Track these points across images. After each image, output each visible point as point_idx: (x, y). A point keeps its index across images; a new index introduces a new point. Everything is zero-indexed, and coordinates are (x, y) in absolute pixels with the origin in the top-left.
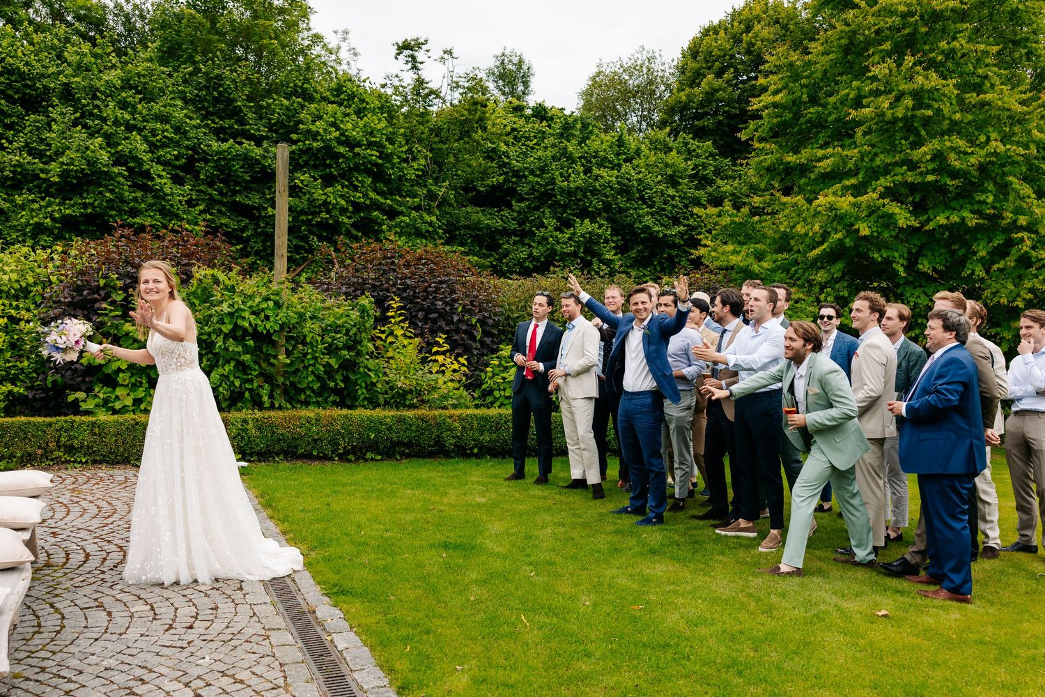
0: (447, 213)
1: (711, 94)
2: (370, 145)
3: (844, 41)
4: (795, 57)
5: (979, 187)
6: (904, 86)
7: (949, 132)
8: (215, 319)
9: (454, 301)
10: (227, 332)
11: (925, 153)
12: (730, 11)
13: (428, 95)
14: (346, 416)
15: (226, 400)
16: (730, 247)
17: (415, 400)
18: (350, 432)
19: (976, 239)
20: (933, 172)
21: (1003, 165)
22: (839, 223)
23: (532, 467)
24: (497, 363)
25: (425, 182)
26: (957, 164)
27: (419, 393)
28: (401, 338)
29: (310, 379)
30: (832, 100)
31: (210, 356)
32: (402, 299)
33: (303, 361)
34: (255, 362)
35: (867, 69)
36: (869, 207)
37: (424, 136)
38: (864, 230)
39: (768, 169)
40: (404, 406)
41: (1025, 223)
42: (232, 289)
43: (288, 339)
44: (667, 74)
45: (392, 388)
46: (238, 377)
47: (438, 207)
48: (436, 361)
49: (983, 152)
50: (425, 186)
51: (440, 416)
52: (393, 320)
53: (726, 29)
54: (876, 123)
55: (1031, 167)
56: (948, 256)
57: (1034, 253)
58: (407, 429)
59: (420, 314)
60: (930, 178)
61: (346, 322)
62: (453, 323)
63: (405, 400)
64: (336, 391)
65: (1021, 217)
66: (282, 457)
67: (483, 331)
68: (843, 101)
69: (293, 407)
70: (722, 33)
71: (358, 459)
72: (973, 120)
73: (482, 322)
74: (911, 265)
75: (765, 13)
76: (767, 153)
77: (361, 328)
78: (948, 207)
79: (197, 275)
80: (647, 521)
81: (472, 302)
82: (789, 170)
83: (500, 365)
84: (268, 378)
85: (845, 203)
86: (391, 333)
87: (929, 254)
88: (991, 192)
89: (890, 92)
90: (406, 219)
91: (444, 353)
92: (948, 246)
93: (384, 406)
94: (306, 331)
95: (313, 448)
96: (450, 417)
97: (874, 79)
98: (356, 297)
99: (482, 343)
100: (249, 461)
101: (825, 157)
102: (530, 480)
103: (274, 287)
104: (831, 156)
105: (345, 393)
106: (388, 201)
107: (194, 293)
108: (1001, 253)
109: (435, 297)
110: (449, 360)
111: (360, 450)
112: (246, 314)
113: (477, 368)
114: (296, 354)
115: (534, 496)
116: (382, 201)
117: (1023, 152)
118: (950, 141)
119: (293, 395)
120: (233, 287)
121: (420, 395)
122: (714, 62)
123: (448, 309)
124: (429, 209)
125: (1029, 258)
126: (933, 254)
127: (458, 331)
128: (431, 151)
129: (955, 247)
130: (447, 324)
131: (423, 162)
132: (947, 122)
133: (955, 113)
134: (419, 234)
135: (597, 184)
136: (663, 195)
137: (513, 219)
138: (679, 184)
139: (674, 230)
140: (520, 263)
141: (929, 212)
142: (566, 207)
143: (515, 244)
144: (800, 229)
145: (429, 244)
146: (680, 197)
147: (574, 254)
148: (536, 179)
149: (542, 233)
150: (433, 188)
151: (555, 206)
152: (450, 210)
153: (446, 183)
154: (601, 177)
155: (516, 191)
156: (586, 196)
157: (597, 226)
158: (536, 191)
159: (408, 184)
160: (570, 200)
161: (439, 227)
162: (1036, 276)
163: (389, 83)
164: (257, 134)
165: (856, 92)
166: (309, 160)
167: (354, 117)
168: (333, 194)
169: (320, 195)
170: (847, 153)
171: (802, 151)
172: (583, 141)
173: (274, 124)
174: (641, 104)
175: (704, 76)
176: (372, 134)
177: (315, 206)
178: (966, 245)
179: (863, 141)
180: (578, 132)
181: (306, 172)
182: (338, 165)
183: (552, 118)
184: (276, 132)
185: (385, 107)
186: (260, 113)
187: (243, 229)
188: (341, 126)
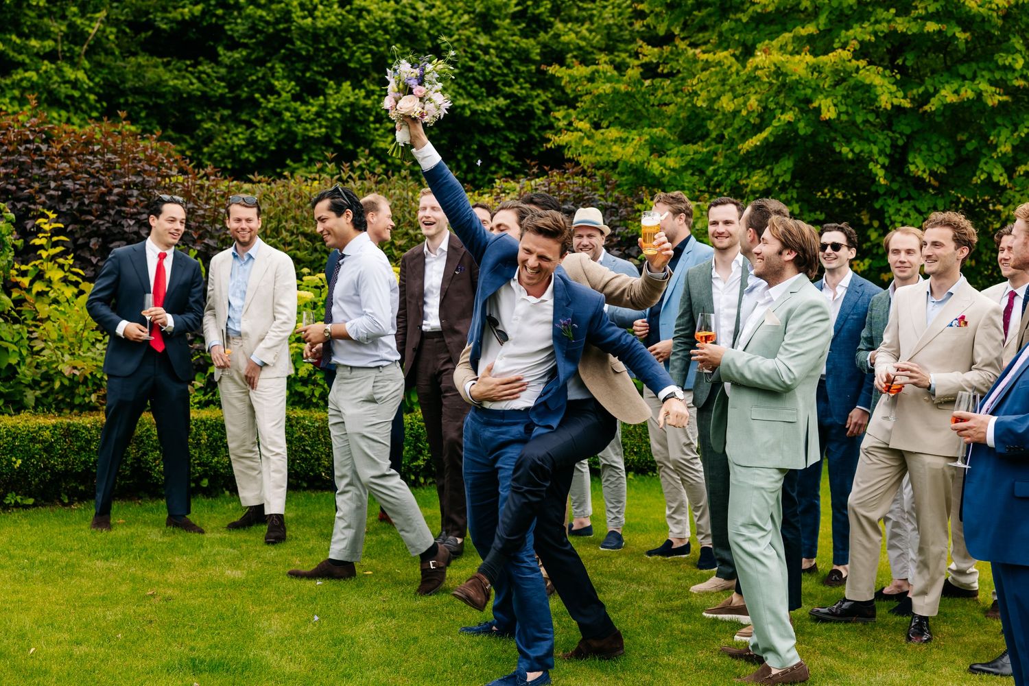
0: (103, 66)
5: (1001, 44)
16: (611, 133)
17: (93, 398)
19: (995, 126)
20: (936, 17)
22: (787, 97)
25: (63, 10)
26: (972, 4)
28: (59, 285)
32: (61, 215)
36: (836, 72)
38: (828, 109)
40: (72, 407)
45: (48, 377)
47: (88, 54)
50: (64, 17)
52: (44, 254)
56: (951, 151)
58: (81, 448)
59: (93, 241)
60: (932, 27)
63: (73, 395)
74: (897, 165)
78: (955, 73)
85: (800, 65)
86: (40, 276)
87: (924, 147)
88: (1017, 51)
90: (32, 75)
92: (951, 136)
93: (35, 408)
109: (119, 212)
121: (99, 386)
124: (73, 58)
126: (930, 149)
129: (961, 137)
134: (54, 101)
135: (362, 24)
136: (470, 44)
137: (221, 79)
138: (496, 27)
139: (489, 105)
140: (233, 154)
141: (928, 81)
142: (309, 60)
143: (224, 120)
144: (727, 104)
145: (75, 119)
146: (496, 48)
147: (327, 141)
148: (260, 12)
149: (272, 103)
150: (79, 21)
151: (291, 58)
152: (108, 60)
153: (102, 15)
154: (369, 12)
155: (224, 31)
156: (343, 44)
157: (363, 93)
158: (261, 32)
159: (32, 14)
160: (317, 50)
161: (90, 90)
178: (981, 133)
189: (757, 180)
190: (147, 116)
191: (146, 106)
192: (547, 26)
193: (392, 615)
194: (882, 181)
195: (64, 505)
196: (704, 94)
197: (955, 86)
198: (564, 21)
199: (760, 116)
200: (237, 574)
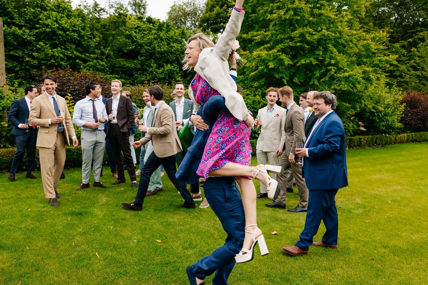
0: (110, 61)
1: (218, 14)
2: (73, 31)
5: (317, 48)
6: (290, 6)
7: (306, 26)
11: (297, 34)
13: (100, 10)
19: (316, 69)
20: (300, 42)
21: (326, 40)
22: (262, 62)
25: (100, 47)
26: (309, 38)
30: (261, 11)
32: (73, 95)
36: (274, 56)
37: (98, 28)
38: (271, 65)
41: (333, 63)
44: (201, 6)
47: (106, 58)
49: (320, 34)
50: (100, 49)
54: (278, 21)
55: (336, 42)
56: (305, 76)
57: (335, 75)
60: (299, 44)
65: (332, 60)
68: (266, 12)
72: (316, 21)
74: (290, 80)
78: (305, 56)
82: (244, 41)
85: (264, 53)
87: (298, 75)
88: (321, 50)
89: (284, 9)
90: (91, 63)
92: (305, 72)
101: (257, 35)
104: (260, 35)
106: (83, 56)
108: (323, 75)
116: (80, 55)
117: (334, 35)
118: (306, 29)
124: (102, 59)
125: (334, 77)
126: (299, 76)
128: (102, 34)
129: (307, 73)
131: (98, 39)
132: (306, 21)
133: (309, 17)
134: (97, 70)
135: (173, 50)
137: (139, 64)
141: (298, 58)
142: (160, 59)
143: (140, 74)
144: (248, 65)
147: (164, 79)
148: (148, 47)
149: (151, 69)
150: (103, 50)
151: (156, 58)
152: (111, 60)
153: (109, 48)
154: (174, 47)
155: (140, 52)
156: (168, 55)
157: (173, 67)
158: (148, 52)
159: (92, 48)
160: (162, 56)
161: (107, 67)
162: (336, 84)
163: (82, 4)
164: (19, 23)
165: (271, 8)
166: (45, 36)
167: (66, 18)
168: (57, 52)
169: (50, 52)
170: (266, 33)
171: (249, 33)
172: (167, 32)
173: (28, 20)
174: (191, 18)
175: (215, 7)
176: (74, 26)
177: (48, 57)
178: (312, 71)
179: (273, 29)
180: (165, 29)
181: (43, 42)
182: (59, 39)
183: (154, 23)
184: (29, 23)
185: (80, 15)
186: (21, 15)
187: (15, 67)
188: (60, 22)
189: (256, 84)
190: (122, 73)
191: (121, 71)
195: (68, 169)
199: (256, 67)
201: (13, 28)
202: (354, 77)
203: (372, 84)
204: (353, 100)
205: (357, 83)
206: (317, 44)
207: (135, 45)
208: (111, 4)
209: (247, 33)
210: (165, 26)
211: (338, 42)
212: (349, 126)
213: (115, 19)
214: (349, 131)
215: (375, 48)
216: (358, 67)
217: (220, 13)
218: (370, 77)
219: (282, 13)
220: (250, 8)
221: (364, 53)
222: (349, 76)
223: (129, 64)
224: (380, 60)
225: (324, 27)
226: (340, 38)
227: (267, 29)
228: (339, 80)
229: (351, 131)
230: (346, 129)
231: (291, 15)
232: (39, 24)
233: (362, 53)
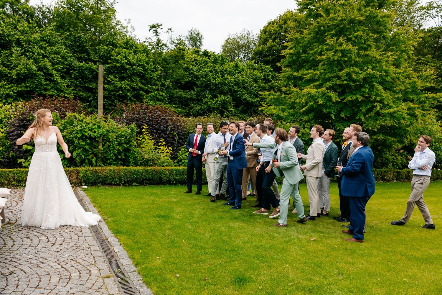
0: (169, 92)
1: (271, 47)
2: (139, 65)
3: (316, 30)
4: (298, 35)
5: (362, 86)
6: (338, 48)
7: (353, 65)
8: (75, 132)
9: (168, 126)
10: (79, 137)
11: (344, 73)
12: (279, 16)
13: (162, 46)
14: (125, 169)
15: (79, 163)
16: (272, 107)
17: (152, 163)
18: (126, 175)
19: (362, 105)
20: (346, 80)
21: (372, 78)
22: (311, 99)
23: (195, 188)
24: (183, 149)
26: (355, 77)
27: (153, 161)
28: (147, 140)
29: (112, 155)
30: (311, 52)
31: (73, 146)
32: (148, 125)
33: (109, 148)
34: (90, 149)
35: (326, 40)
36: (322, 93)
37: (160, 62)
38: (320, 102)
39: (287, 78)
40: (148, 165)
41: (379, 100)
42: (82, 121)
43: (103, 140)
44: (254, 39)
45: (143, 159)
46: (84, 154)
47: (165, 89)
48: (160, 148)
49: (365, 73)
50: (161, 81)
51: (161, 169)
53: (277, 23)
54: (327, 61)
55: (383, 79)
56: (351, 112)
57: (381, 111)
58: (148, 174)
59: (155, 131)
60: (345, 82)
61: (126, 134)
62: (167, 134)
63: (148, 163)
64: (121, 160)
65: (378, 97)
66: (100, 184)
67: (179, 137)
68: (316, 53)
69: (105, 165)
70: (275, 24)
71: (129, 185)
72: (363, 61)
73: (178, 134)
74: (338, 115)
75: (292, 17)
76: (287, 72)
77: (131, 136)
78: (351, 93)
79: (68, 115)
80: (235, 208)
81: (174, 127)
82: (295, 78)
83: (185, 150)
84: (96, 155)
85: (313, 91)
86: (144, 138)
87: (345, 110)
88: (367, 88)
89: (332, 50)
90: (153, 94)
91: (163, 146)
92: (351, 108)
93: (140, 165)
94: (110, 137)
95: (113, 181)
96: (165, 170)
97: (328, 44)
98: (130, 124)
99: (178, 142)
100: (88, 186)
101: (308, 74)
102: (194, 193)
103: (98, 120)
104: (310, 73)
105: (125, 160)
107: (67, 122)
108: (370, 110)
109: (160, 125)
110: (165, 148)
111: (131, 182)
112: (87, 130)
113: (176, 152)
114: (106, 145)
115: (194, 199)
116: (144, 87)
117: (379, 74)
118: (353, 68)
119: (105, 161)
120: (82, 120)
121: (154, 161)
122: (272, 35)
123: (165, 129)
124: (162, 90)
125: (379, 113)
126: (346, 111)
127: (169, 137)
128: (163, 68)
129: (354, 108)
130: (165, 135)
131: (160, 72)
132: (353, 61)
133: (356, 58)
134: (158, 100)
135: (226, 82)
136: (252, 86)
137: (195, 95)
138: (258, 82)
139: (256, 100)
140: (197, 112)
141: (345, 95)
142: (214, 90)
143: (195, 104)
144: (298, 101)
145: (162, 103)
146: (258, 87)
147: (218, 108)
148: (203, 79)
150: (164, 82)
151: (211, 90)
153: (169, 80)
154: (228, 79)
155: (196, 84)
156: (222, 86)
158: (204, 84)
159: (154, 80)
160: (216, 88)
161: (166, 97)
162: (382, 119)
163: (147, 41)
164: (94, 59)
165: (320, 49)
166: (115, 70)
167: (133, 54)
168: (125, 84)
169: (118, 84)
170: (316, 72)
171: (300, 71)
172: (221, 65)
173: (101, 56)
174: (245, 51)
175: (269, 41)
176: (140, 61)
177: (117, 89)
178: (358, 107)
179: (321, 68)
180: (220, 62)
181: (113, 75)
182: (127, 73)
183: (210, 56)
184: (102, 59)
185: (146, 51)
186: (96, 51)
187: (89, 97)
188: (128, 57)
189: (305, 118)
190: (179, 103)
191: (178, 101)
192: (270, 81)
193: (203, 209)
194: (334, 118)
196: (293, 98)
197: (351, 96)
198: (275, 80)
199: (305, 103)
200: (175, 200)
201: (90, 63)
202: (399, 113)
203: (417, 120)
204: (399, 135)
205: (401, 118)
206: (363, 82)
207: (191, 77)
208: (172, 40)
209: (298, 72)
210: (220, 59)
211: (385, 80)
212: (397, 159)
213: (175, 54)
214: (397, 164)
215: (422, 85)
216: (403, 104)
217: (273, 46)
218: (416, 113)
219: (331, 55)
220: (301, 48)
221: (410, 90)
222: (395, 112)
223: (185, 94)
224: (427, 97)
225: (370, 67)
226: (387, 76)
227: (316, 68)
228: (384, 116)
229: (400, 164)
230: (395, 162)
231: (339, 57)
232: (110, 59)
233: (408, 90)
